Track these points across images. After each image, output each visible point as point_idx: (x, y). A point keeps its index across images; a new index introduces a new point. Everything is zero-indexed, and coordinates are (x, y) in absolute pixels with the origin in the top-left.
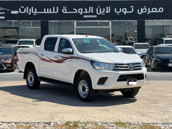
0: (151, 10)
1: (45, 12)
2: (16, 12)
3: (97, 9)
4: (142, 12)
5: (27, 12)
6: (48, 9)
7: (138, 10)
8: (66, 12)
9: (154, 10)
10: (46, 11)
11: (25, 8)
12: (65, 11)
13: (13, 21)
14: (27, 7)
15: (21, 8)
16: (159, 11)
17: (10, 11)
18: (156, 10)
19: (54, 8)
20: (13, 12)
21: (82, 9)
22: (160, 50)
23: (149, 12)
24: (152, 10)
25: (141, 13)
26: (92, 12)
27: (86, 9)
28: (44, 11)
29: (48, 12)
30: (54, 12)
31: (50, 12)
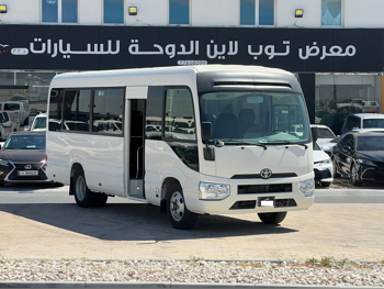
0: (328, 51)
1: (89, 52)
2: (23, 51)
3: (208, 46)
4: (308, 54)
5: (49, 52)
6: (96, 45)
7: (301, 50)
8: (137, 52)
9: (336, 50)
10: (92, 49)
11: (43, 42)
12: (134, 49)
13: (15, 71)
14: (49, 41)
15: (35, 43)
16: (347, 53)
17: (9, 49)
18: (341, 50)
19: (110, 42)
20: (16, 51)
21: (173, 46)
22: (369, 143)
23: (325, 54)
24: (331, 50)
25: (307, 57)
26: (197, 53)
27: (183, 46)
28: (86, 50)
29: (96, 52)
30: (110, 51)
31: (102, 52)
